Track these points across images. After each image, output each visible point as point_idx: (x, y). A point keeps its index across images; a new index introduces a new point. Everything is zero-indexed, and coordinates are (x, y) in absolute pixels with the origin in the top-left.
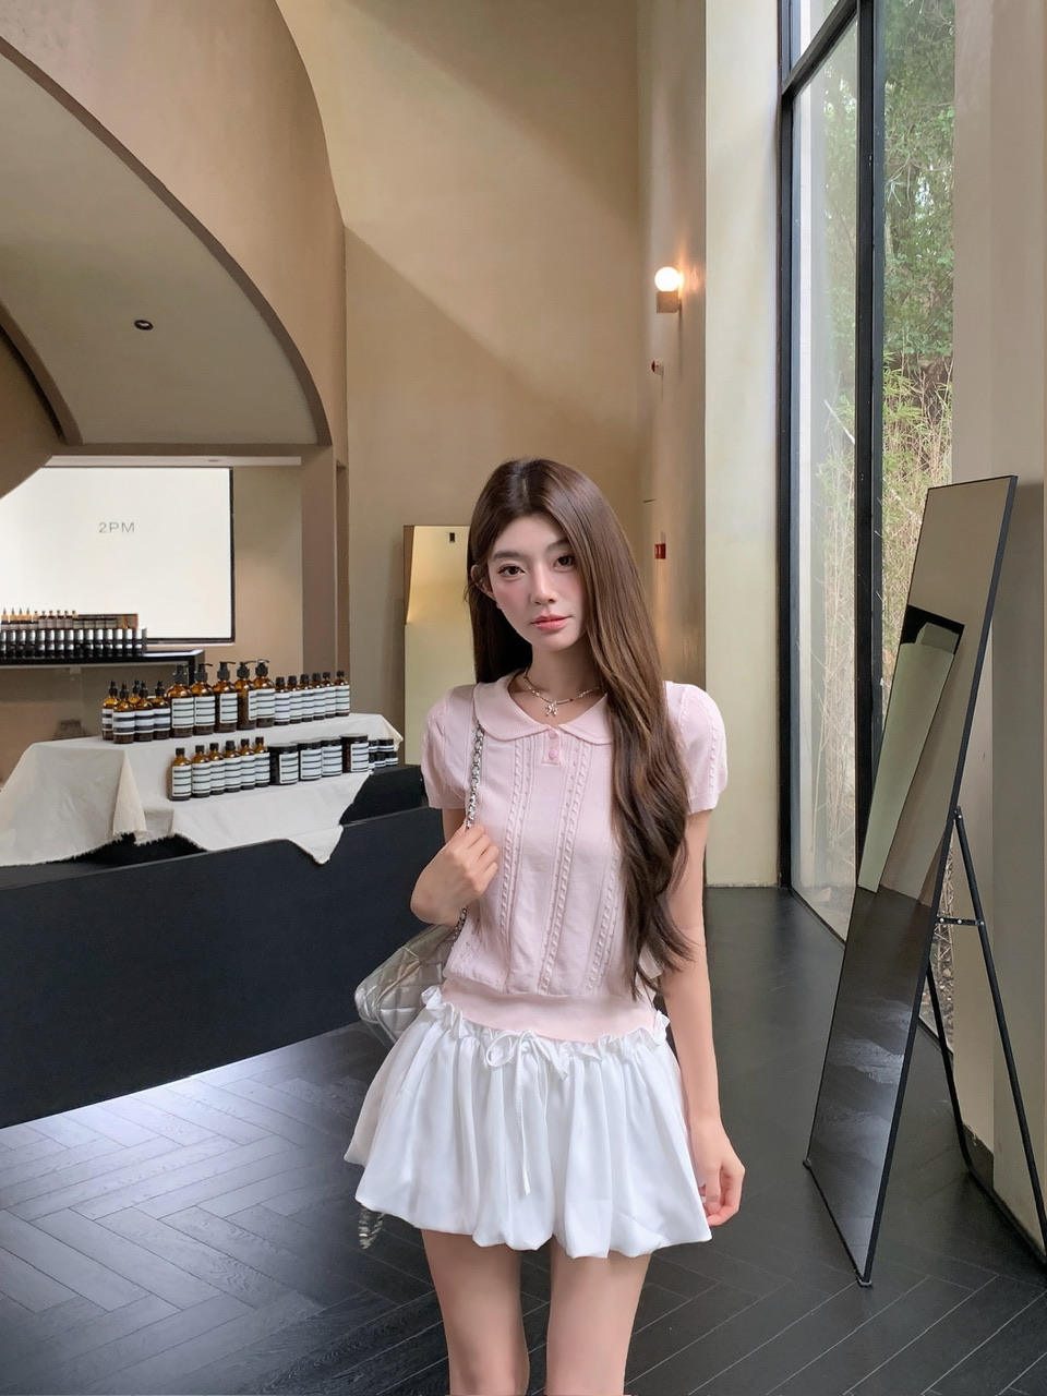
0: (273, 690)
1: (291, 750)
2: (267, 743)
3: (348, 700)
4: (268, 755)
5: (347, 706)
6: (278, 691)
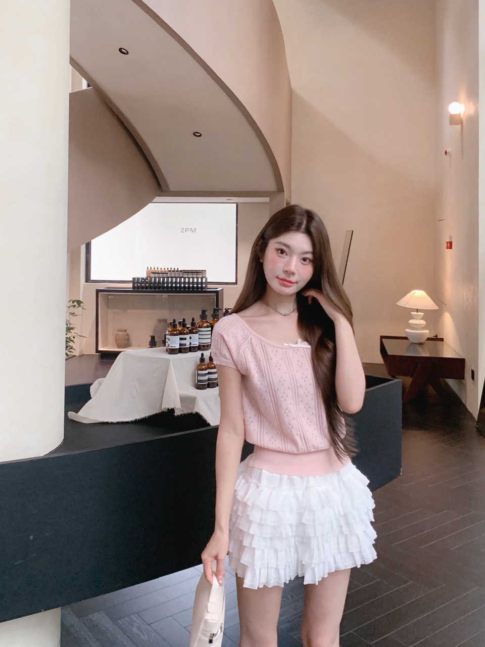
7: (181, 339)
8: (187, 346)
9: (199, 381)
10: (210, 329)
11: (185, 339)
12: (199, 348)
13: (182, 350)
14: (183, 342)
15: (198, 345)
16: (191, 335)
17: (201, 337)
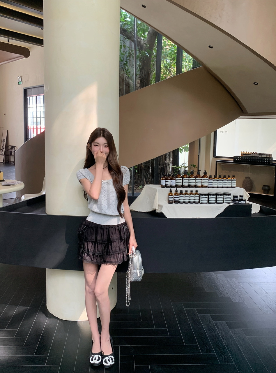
0: (208, 179)
1: (205, 195)
2: (199, 192)
3: (235, 183)
4: (198, 195)
5: (235, 185)
6: (209, 179)
7: (166, 182)
8: (169, 185)
9: (169, 200)
10: (181, 179)
11: (168, 182)
12: (176, 186)
13: (166, 186)
14: (167, 183)
15: (175, 185)
16: (172, 180)
17: (176, 182)
